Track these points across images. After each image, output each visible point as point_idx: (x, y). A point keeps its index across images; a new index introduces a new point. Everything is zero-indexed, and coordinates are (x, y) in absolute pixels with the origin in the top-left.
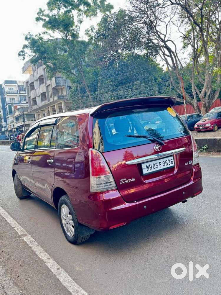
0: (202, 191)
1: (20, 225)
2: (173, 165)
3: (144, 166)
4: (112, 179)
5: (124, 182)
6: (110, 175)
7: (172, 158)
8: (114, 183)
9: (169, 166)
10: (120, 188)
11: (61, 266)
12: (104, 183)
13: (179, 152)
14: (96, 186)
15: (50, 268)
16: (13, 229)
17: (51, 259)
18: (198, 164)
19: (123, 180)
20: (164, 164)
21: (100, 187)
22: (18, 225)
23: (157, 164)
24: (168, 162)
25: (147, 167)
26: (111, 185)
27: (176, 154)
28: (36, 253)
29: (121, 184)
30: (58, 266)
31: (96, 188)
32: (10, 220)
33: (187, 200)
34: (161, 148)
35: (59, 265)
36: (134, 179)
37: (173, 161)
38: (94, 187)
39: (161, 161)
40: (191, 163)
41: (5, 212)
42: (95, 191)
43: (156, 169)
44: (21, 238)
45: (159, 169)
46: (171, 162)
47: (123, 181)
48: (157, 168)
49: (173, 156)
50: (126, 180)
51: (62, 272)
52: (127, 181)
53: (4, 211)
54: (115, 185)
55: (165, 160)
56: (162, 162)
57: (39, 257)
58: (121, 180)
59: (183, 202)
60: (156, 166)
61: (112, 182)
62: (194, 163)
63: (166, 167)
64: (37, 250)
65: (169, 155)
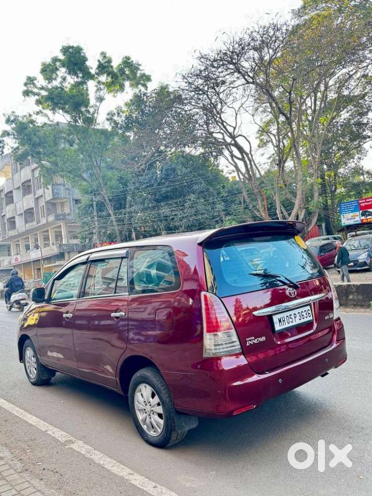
0: (346, 359)
1: (56, 427)
2: (311, 318)
3: (275, 319)
4: (235, 338)
5: (251, 343)
6: (233, 332)
7: (309, 307)
8: (238, 343)
9: (306, 320)
10: (245, 351)
11: (157, 483)
12: (226, 344)
13: (317, 300)
14: (213, 348)
15: (141, 487)
16: (45, 433)
17: (135, 474)
18: (339, 319)
19: (251, 338)
20: (300, 316)
21: (219, 349)
22: (51, 427)
23: (291, 317)
24: (304, 314)
25: (280, 321)
26: (234, 346)
27: (314, 303)
28: (106, 467)
29: (247, 345)
30: (154, 484)
31: (214, 352)
32: (32, 419)
33: (328, 372)
34: (296, 293)
35: (154, 481)
36: (263, 339)
37: (310, 312)
38: (210, 349)
39: (296, 311)
40: (332, 316)
41: (17, 409)
42: (212, 356)
43: (291, 324)
44: (66, 447)
45: (294, 323)
46: (309, 314)
47: (250, 340)
48: (292, 322)
49: (310, 305)
50: (254, 340)
51: (164, 491)
52: (256, 341)
53: (12, 405)
54: (240, 347)
55: (300, 310)
56: (297, 313)
57: (113, 473)
58: (247, 339)
59: (323, 376)
60: (291, 320)
61: (235, 342)
62: (335, 317)
63: (302, 321)
64: (104, 463)
65: (305, 304)
